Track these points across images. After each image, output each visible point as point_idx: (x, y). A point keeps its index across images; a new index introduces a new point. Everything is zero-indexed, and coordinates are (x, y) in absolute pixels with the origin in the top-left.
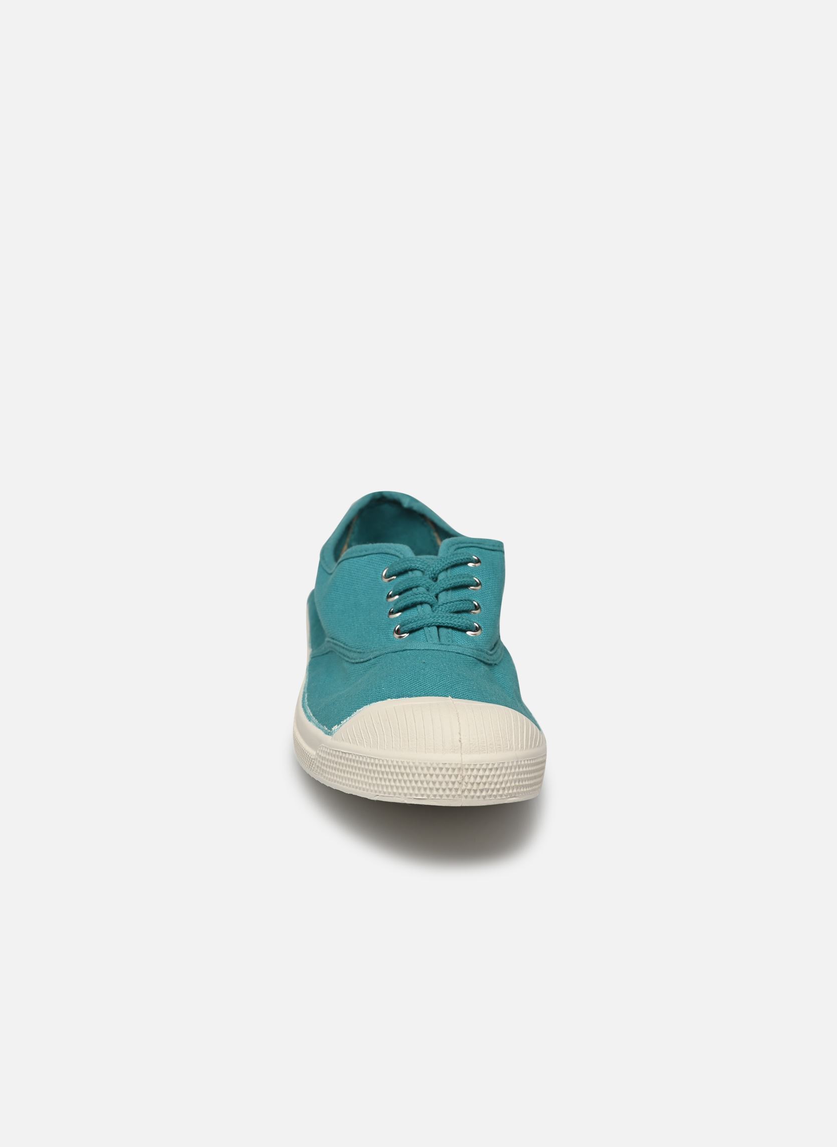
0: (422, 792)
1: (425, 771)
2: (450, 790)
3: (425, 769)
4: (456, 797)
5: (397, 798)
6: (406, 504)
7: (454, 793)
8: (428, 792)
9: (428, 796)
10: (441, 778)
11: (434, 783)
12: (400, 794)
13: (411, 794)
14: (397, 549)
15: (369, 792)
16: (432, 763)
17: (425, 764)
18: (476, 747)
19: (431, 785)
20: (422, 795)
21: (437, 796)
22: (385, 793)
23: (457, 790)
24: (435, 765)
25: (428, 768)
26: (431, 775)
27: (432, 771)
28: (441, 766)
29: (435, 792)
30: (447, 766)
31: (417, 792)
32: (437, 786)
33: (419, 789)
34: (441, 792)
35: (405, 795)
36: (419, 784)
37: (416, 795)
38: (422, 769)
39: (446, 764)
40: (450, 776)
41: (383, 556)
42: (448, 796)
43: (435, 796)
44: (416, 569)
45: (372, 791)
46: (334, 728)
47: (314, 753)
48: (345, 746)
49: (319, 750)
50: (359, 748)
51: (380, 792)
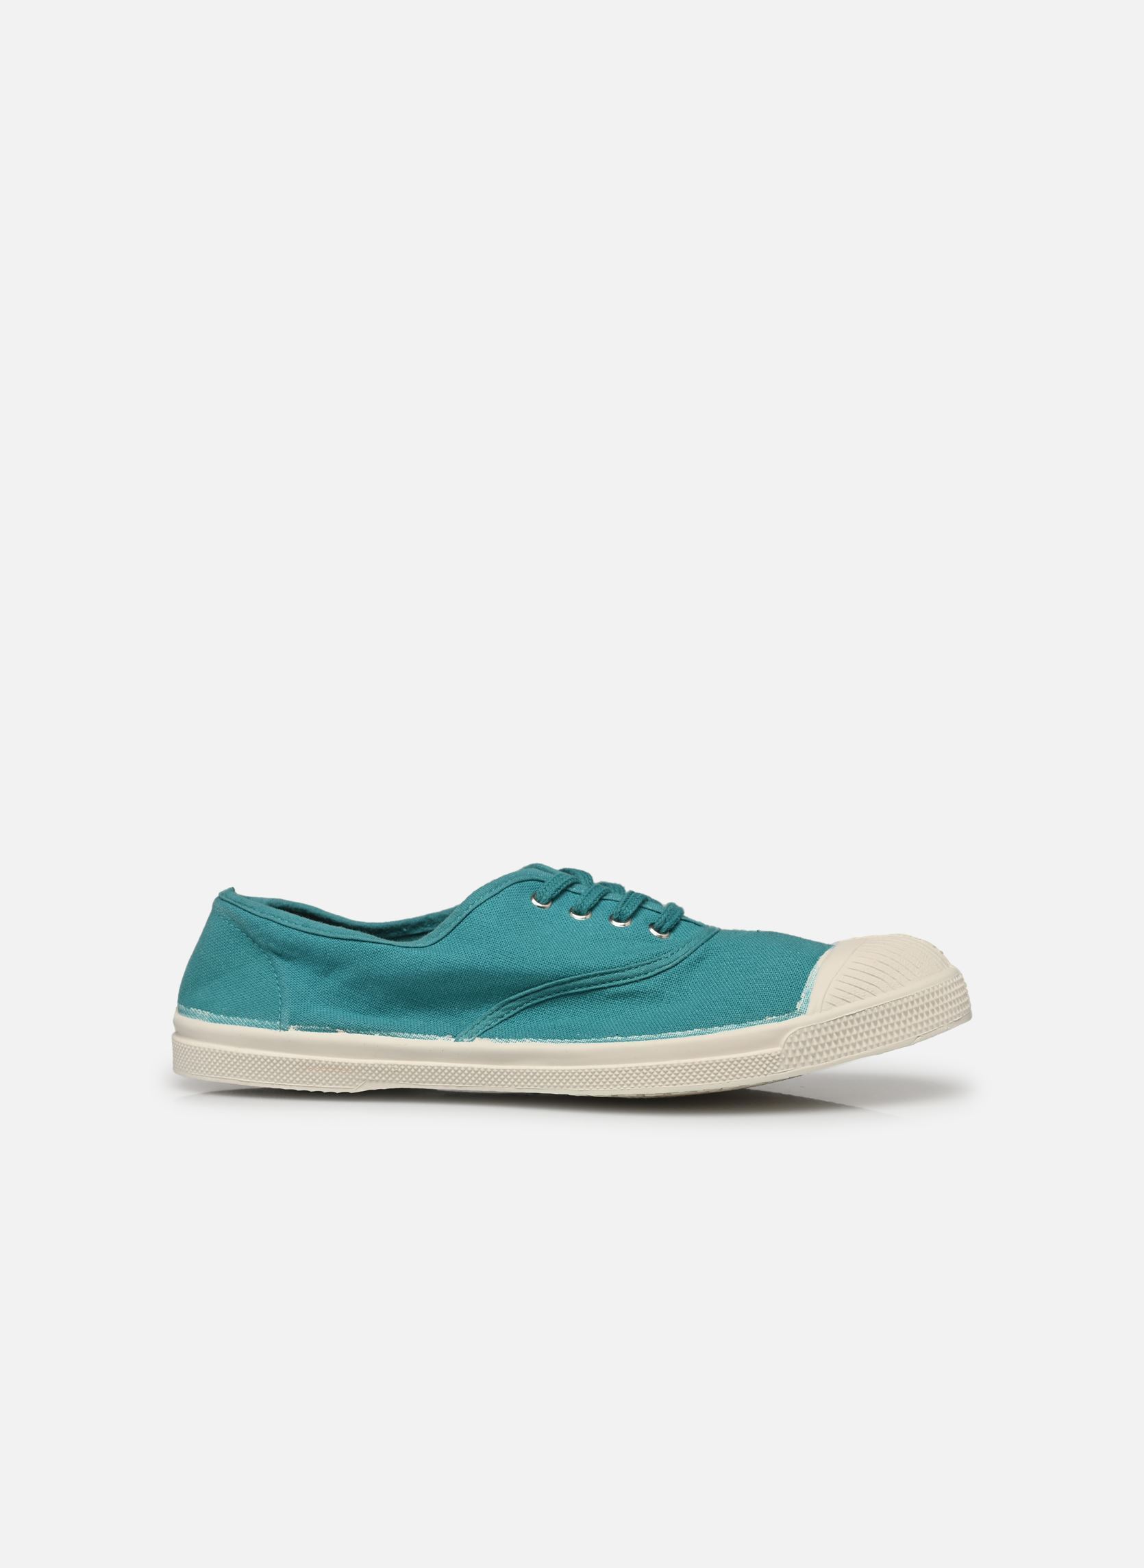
45: (909, 1035)
46: (799, 1006)
47: (778, 1049)
48: (843, 1009)
49: (792, 1038)
50: (869, 1001)
51: (921, 1031)
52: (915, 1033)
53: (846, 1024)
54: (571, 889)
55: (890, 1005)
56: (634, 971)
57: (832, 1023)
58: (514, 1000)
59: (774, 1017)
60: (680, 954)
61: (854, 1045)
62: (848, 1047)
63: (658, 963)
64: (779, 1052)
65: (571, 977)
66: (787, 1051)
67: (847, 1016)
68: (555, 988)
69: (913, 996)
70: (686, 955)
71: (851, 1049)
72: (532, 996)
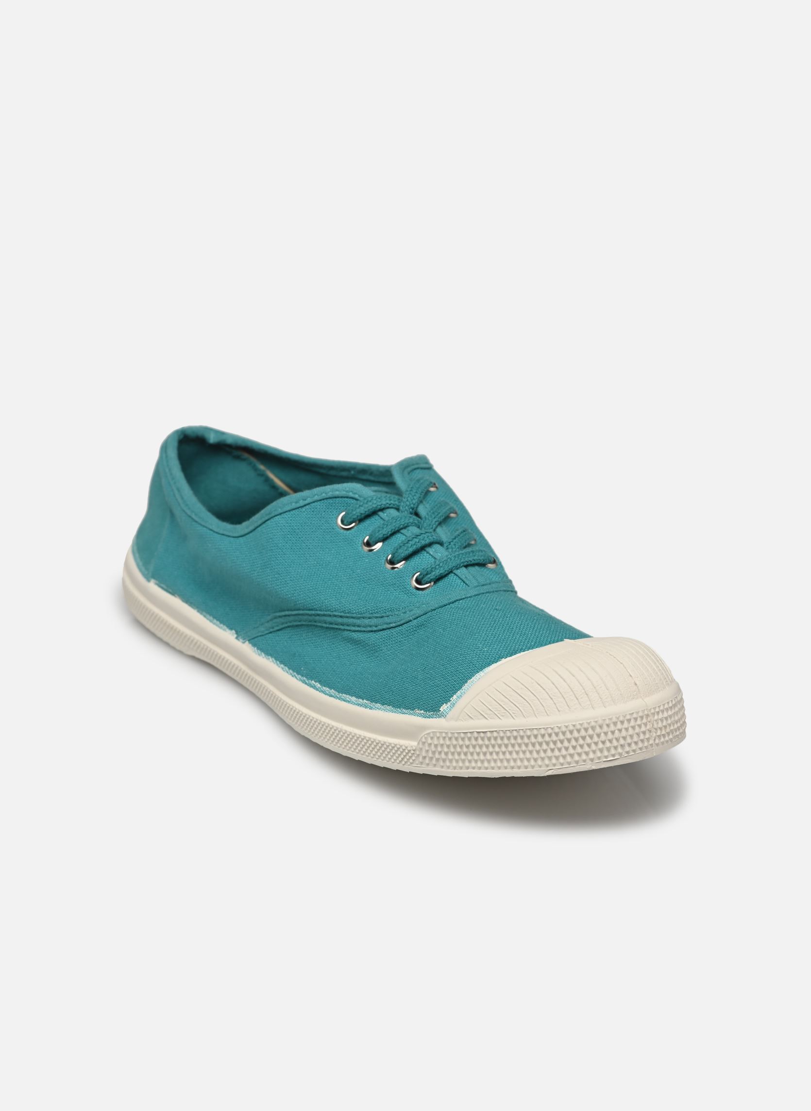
0: (613, 751)
1: (612, 728)
2: (642, 741)
3: (612, 725)
4: (649, 747)
5: (581, 766)
6: (212, 439)
7: (646, 744)
8: (620, 750)
9: (620, 754)
10: (631, 731)
11: (624, 738)
12: (584, 761)
13: (599, 758)
14: (347, 489)
15: (537, 768)
16: (618, 716)
17: (610, 719)
18: (651, 686)
19: (622, 742)
20: (613, 755)
21: (631, 751)
22: (562, 764)
23: (648, 739)
24: (621, 719)
25: (615, 724)
26: (620, 731)
27: (619, 726)
28: (628, 717)
29: (627, 749)
30: (635, 715)
31: (606, 753)
32: (629, 740)
33: (608, 749)
34: (634, 747)
35: (592, 760)
36: (608, 744)
37: (606, 757)
38: (608, 726)
39: (633, 713)
40: (640, 726)
41: (331, 501)
42: (641, 749)
43: (627, 752)
44: (388, 508)
45: (540, 766)
46: (443, 708)
47: (414, 744)
48: (480, 724)
49: (426, 738)
50: (507, 722)
51: (554, 765)
52: (547, 766)
53: (476, 739)
54: (380, 513)
55: (525, 732)
56: (367, 621)
57: (462, 735)
58: (280, 617)
59: (422, 712)
60: (408, 616)
61: (482, 762)
62: (476, 761)
63: (386, 620)
64: (414, 748)
65: (317, 612)
66: (421, 749)
67: (478, 732)
68: (305, 617)
69: (552, 729)
70: (411, 618)
71: (479, 764)
72: (292, 618)
